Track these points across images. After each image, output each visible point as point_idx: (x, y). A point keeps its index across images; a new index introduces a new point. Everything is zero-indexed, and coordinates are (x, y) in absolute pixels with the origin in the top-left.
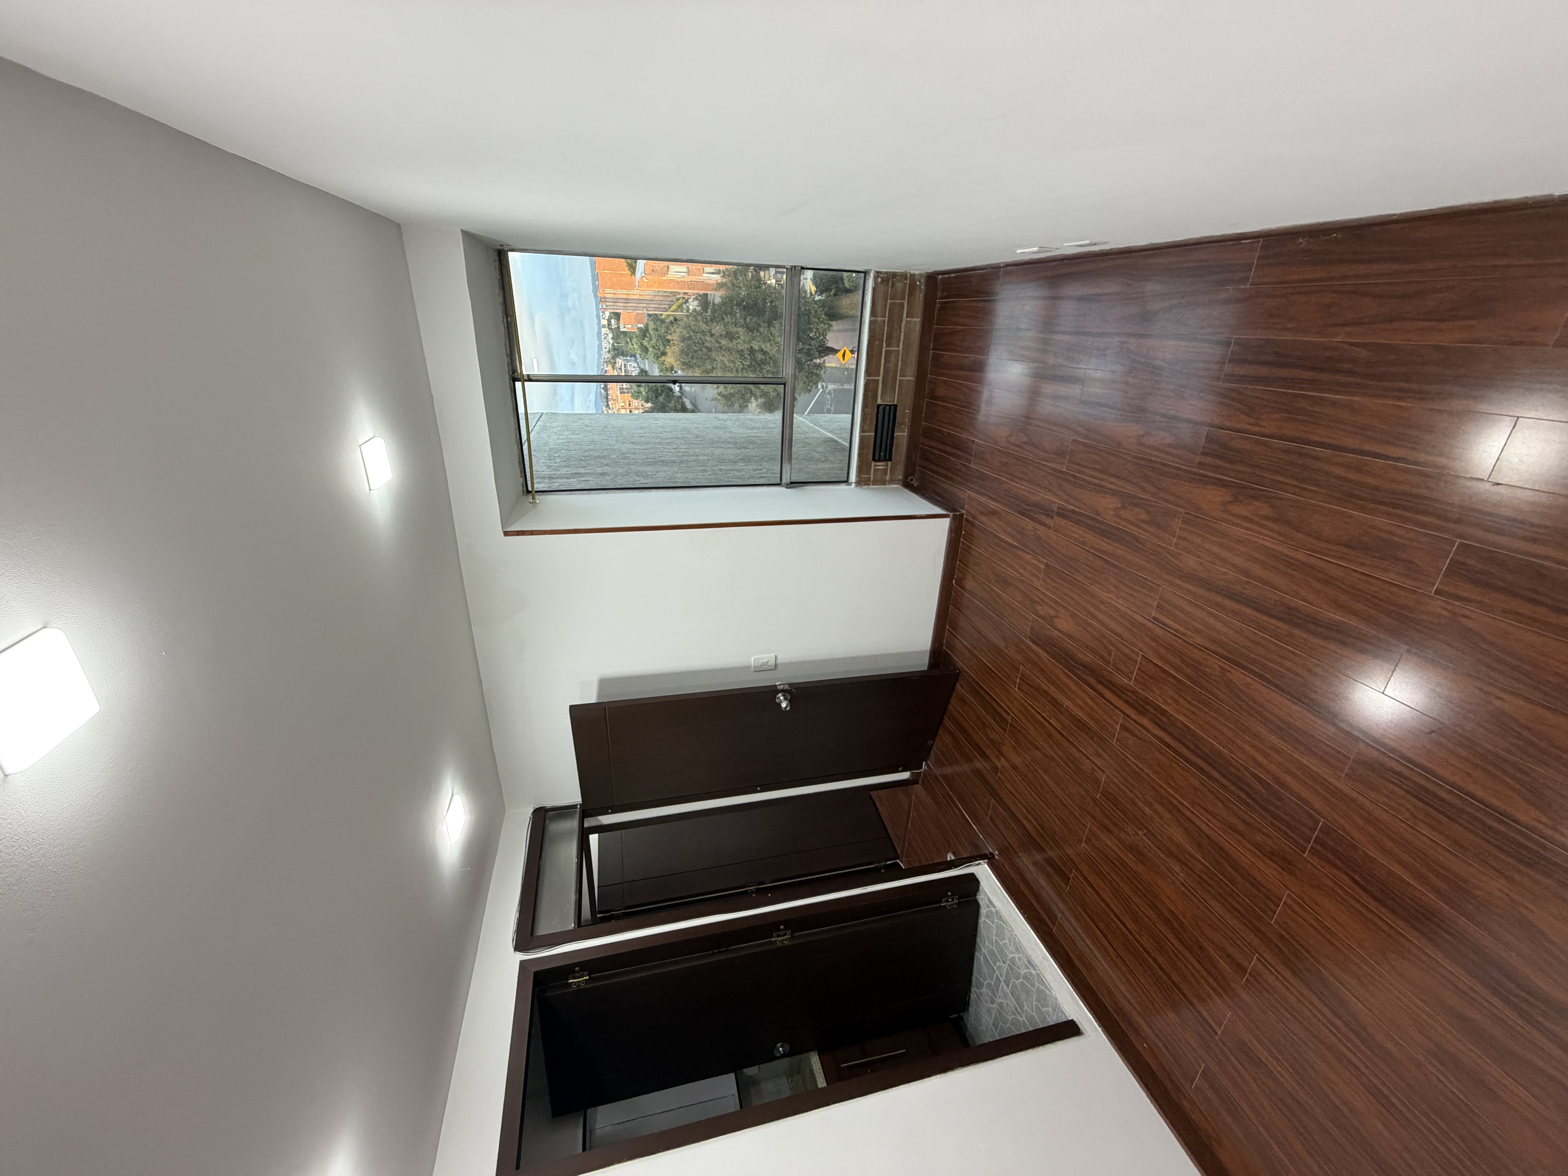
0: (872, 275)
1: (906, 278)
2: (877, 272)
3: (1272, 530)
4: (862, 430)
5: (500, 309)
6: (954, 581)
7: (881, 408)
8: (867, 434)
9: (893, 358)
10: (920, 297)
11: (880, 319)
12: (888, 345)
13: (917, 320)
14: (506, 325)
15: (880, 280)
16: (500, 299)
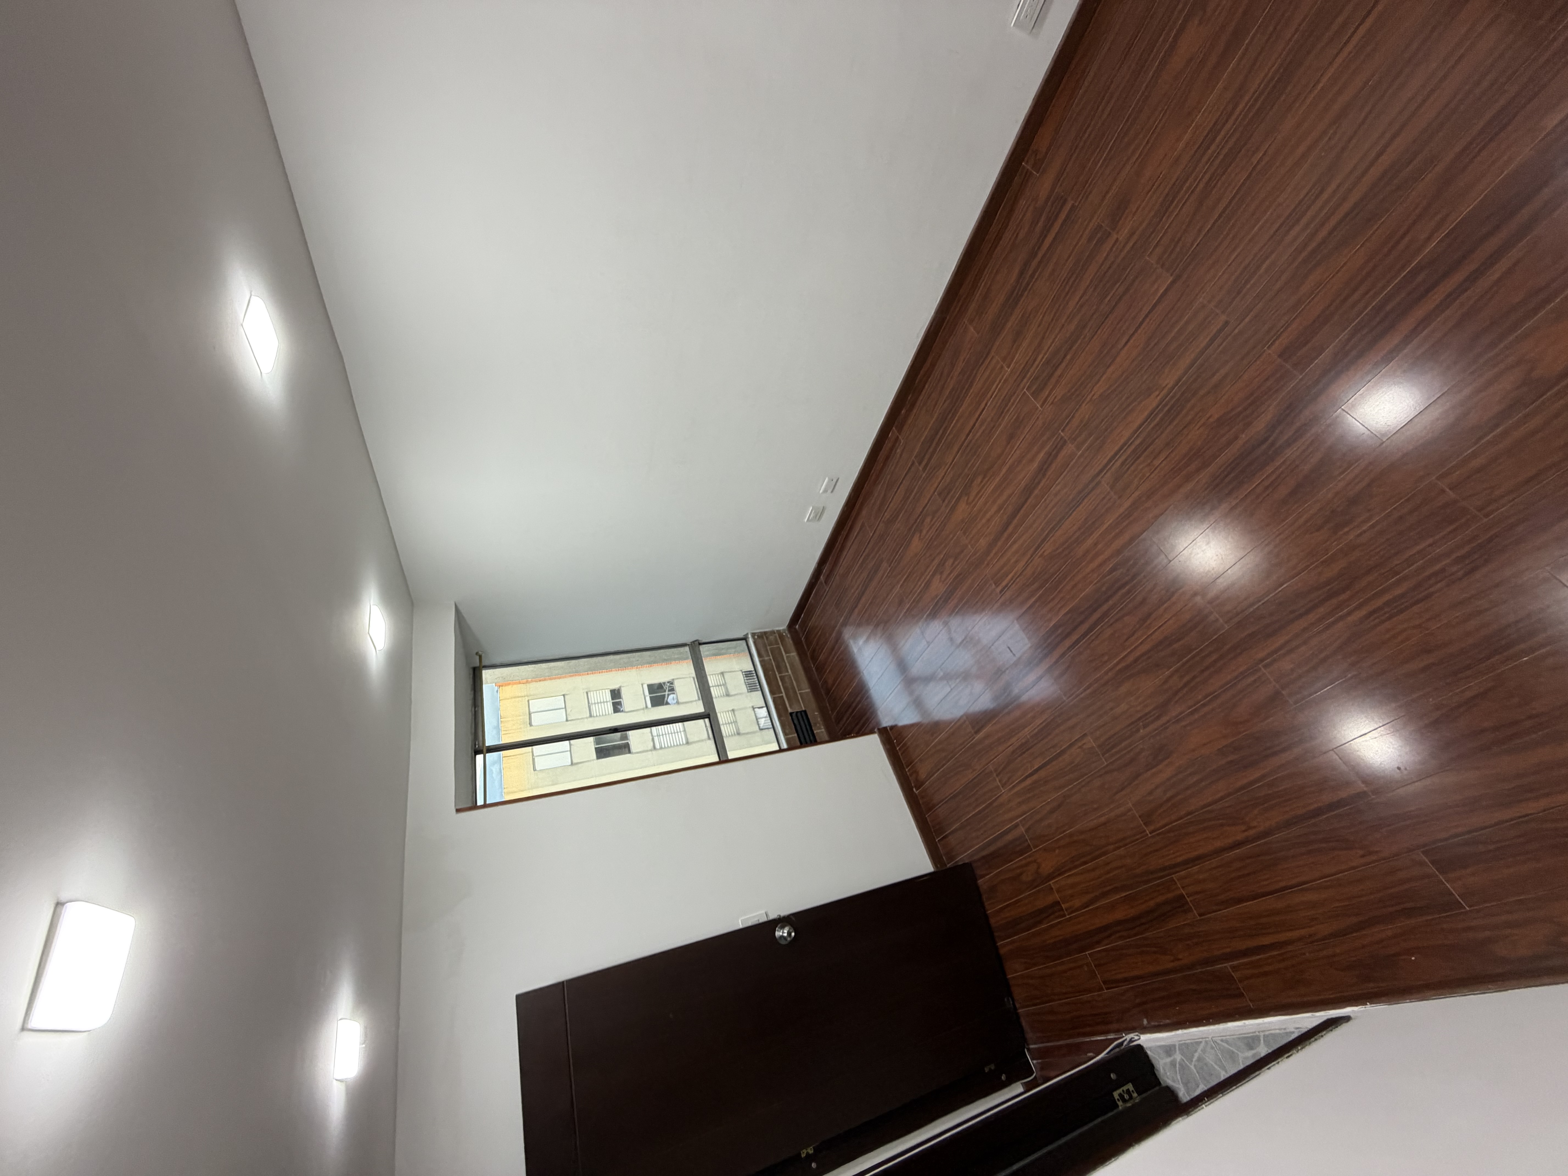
0: (750, 636)
1: (775, 633)
2: (752, 633)
3: (988, 480)
4: (785, 734)
5: (470, 702)
6: (914, 789)
7: (794, 715)
8: (790, 736)
9: (787, 679)
10: (789, 641)
11: (766, 658)
12: (780, 673)
13: (794, 654)
14: (473, 713)
15: (756, 637)
16: (472, 696)
